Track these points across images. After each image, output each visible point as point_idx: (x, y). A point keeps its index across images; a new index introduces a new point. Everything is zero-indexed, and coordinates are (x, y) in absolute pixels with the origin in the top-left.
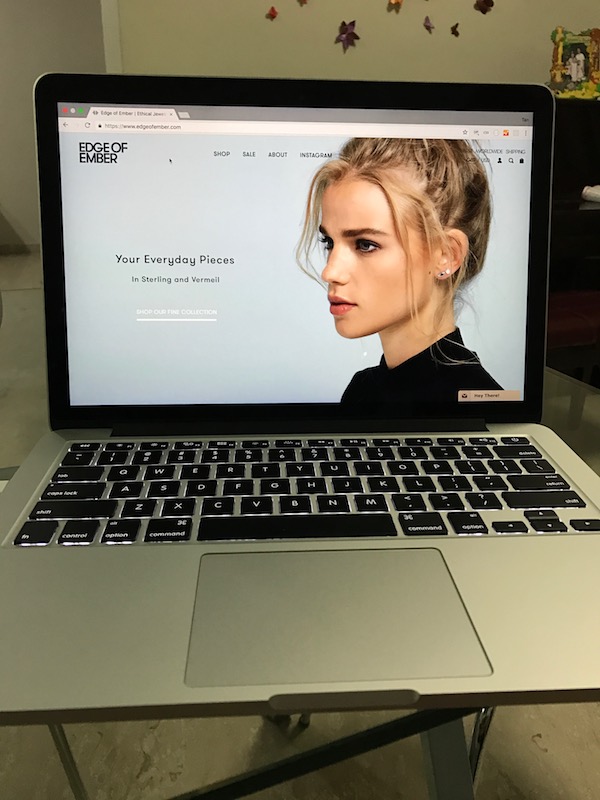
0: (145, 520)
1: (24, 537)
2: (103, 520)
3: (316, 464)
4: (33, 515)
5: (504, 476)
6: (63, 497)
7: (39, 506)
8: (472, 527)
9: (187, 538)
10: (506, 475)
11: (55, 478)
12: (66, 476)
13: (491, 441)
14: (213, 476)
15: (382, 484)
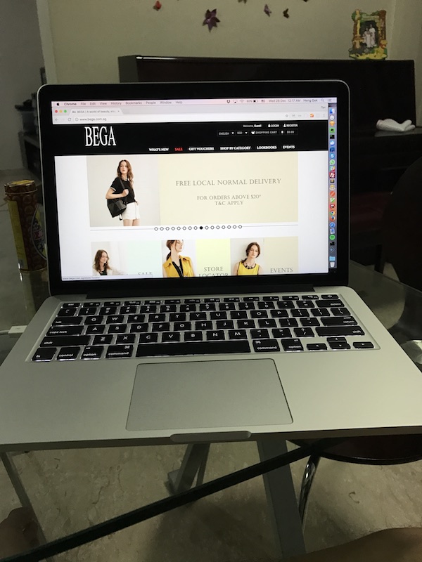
0: (106, 346)
1: (38, 356)
2: (82, 347)
3: (208, 313)
4: (42, 345)
5: (319, 318)
6: (59, 334)
7: (45, 339)
8: (294, 347)
9: (130, 355)
10: (320, 317)
11: (54, 324)
12: (60, 322)
13: (315, 297)
14: (146, 321)
15: (245, 323)
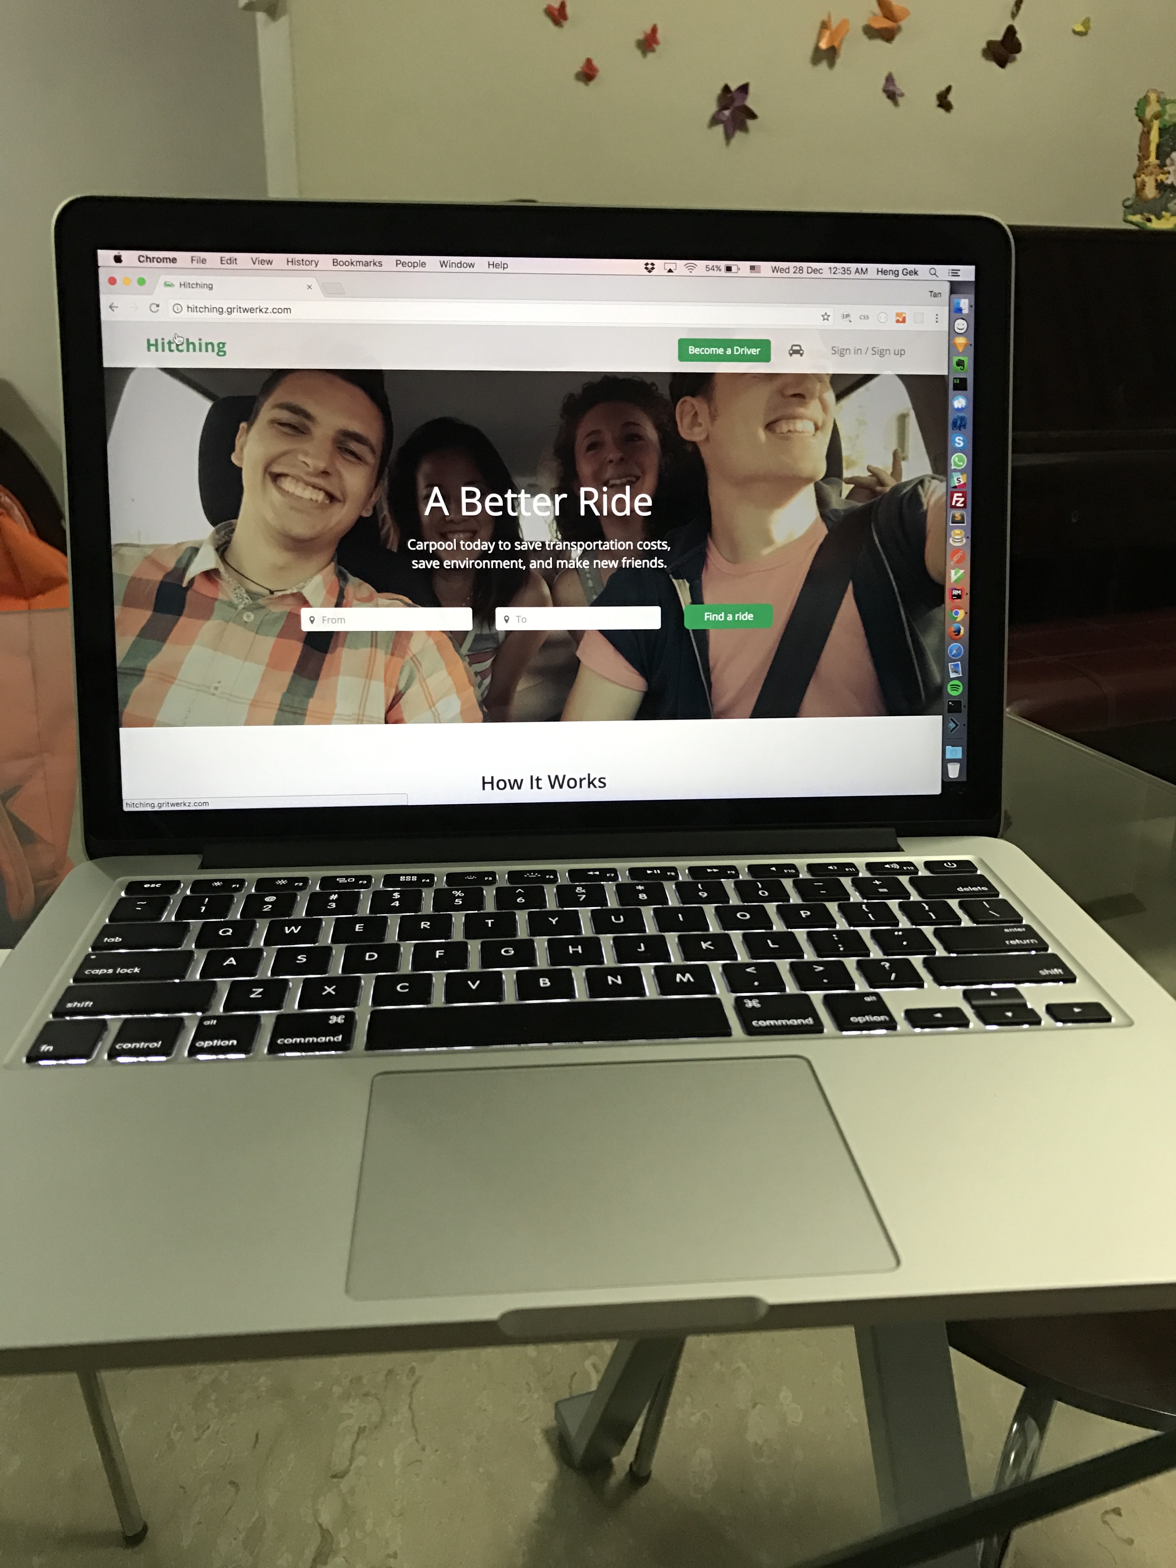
0: (268, 1016)
1: (45, 1048)
2: (191, 1019)
3: (585, 914)
4: (59, 1012)
5: (928, 930)
6: (115, 977)
7: (69, 994)
8: (868, 1018)
9: (344, 1046)
10: (932, 928)
11: (98, 944)
12: (118, 939)
13: (907, 868)
14: (392, 935)
15: (704, 945)
